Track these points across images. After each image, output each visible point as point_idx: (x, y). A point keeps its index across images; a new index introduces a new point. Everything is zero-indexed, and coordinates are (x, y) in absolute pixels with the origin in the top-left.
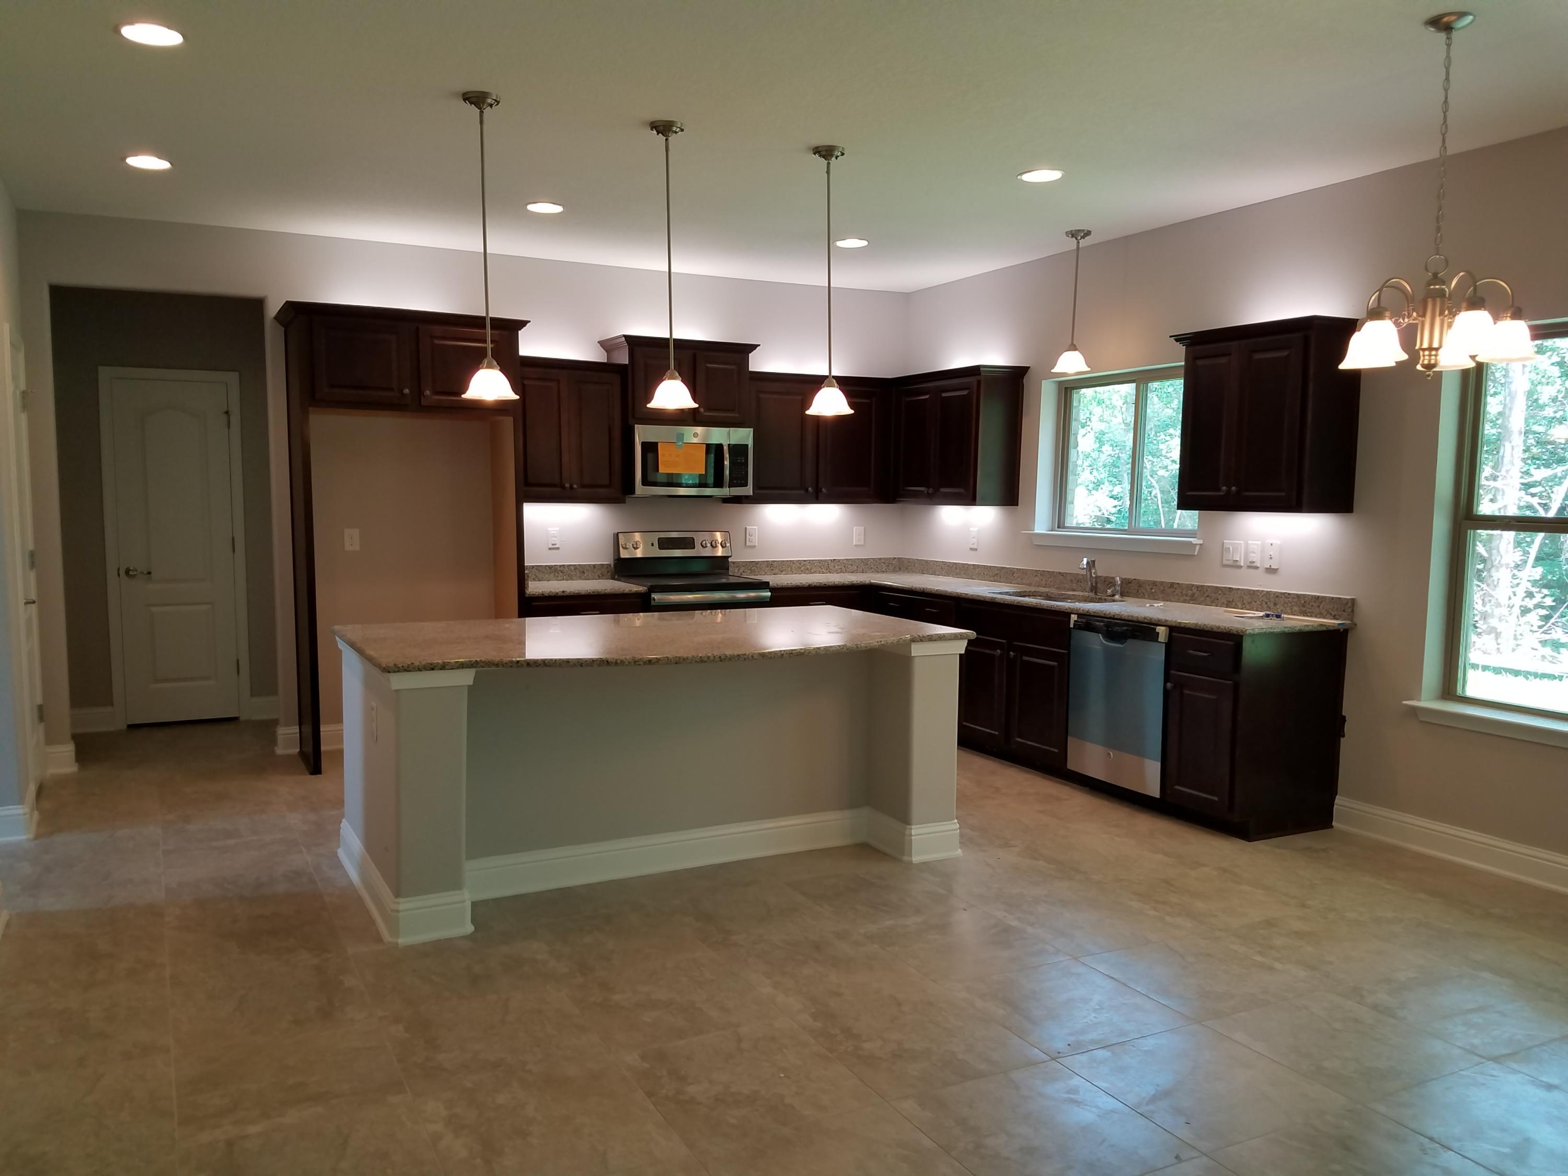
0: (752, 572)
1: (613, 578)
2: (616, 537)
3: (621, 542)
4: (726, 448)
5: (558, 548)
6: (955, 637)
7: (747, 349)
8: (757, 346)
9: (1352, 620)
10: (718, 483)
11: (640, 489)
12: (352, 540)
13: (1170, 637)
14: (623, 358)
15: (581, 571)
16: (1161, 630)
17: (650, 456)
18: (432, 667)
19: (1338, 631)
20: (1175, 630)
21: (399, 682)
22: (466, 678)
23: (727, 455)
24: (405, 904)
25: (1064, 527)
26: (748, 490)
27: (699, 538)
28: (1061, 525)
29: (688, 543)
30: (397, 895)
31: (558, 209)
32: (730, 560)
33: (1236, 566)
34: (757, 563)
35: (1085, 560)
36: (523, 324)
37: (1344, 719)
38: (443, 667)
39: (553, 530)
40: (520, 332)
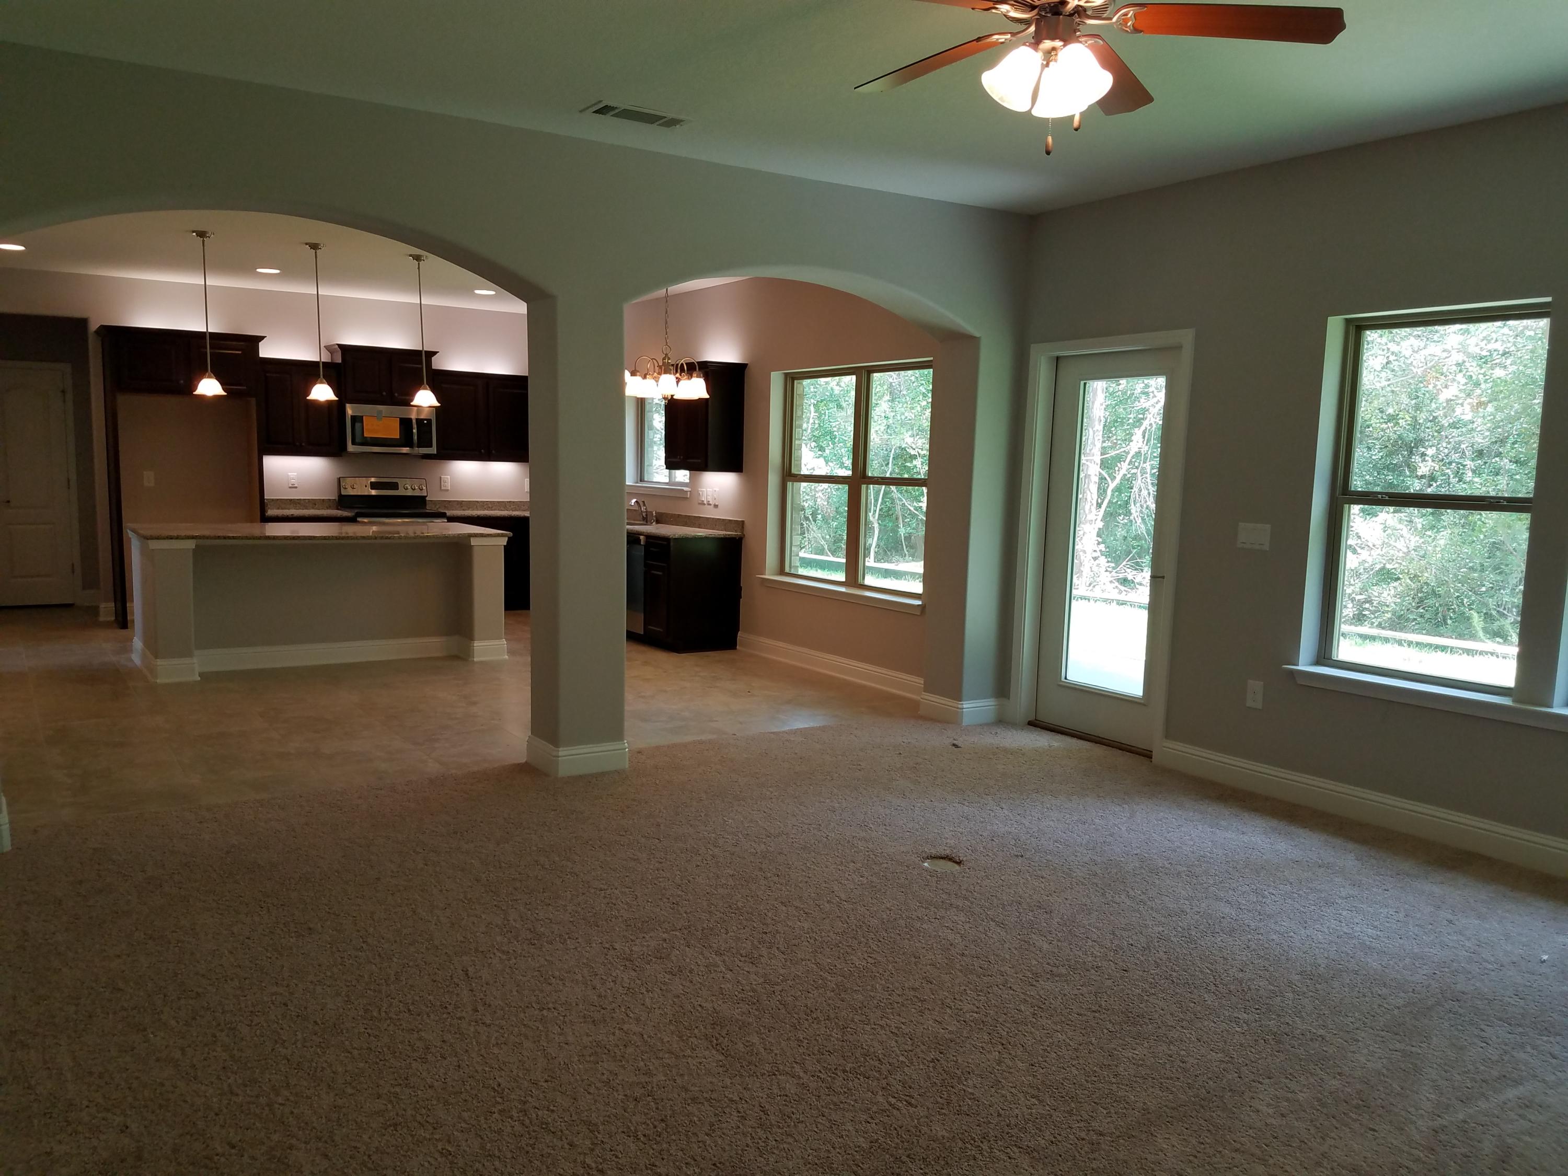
0: (446, 507)
1: (338, 509)
2: (339, 479)
3: (343, 484)
4: (414, 421)
5: (296, 487)
6: (502, 535)
7: (431, 354)
8: (437, 352)
9: (742, 533)
10: (409, 444)
11: (351, 448)
12: (149, 479)
13: (646, 542)
14: (339, 360)
15: (313, 503)
16: (642, 537)
17: (358, 425)
18: (171, 538)
19: (735, 538)
20: (649, 537)
21: (154, 545)
22: (191, 544)
23: (415, 426)
24: (159, 662)
25: (644, 481)
26: (433, 450)
27: (401, 482)
28: (642, 480)
29: (395, 486)
30: (156, 657)
31: (277, 271)
32: (427, 499)
33: (702, 504)
34: (450, 501)
35: (634, 500)
36: (262, 338)
37: (741, 588)
38: (178, 538)
39: (292, 475)
40: (260, 343)
